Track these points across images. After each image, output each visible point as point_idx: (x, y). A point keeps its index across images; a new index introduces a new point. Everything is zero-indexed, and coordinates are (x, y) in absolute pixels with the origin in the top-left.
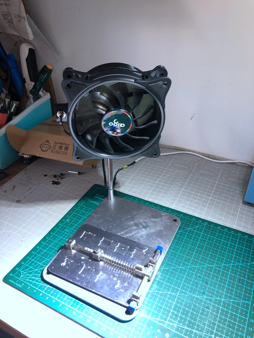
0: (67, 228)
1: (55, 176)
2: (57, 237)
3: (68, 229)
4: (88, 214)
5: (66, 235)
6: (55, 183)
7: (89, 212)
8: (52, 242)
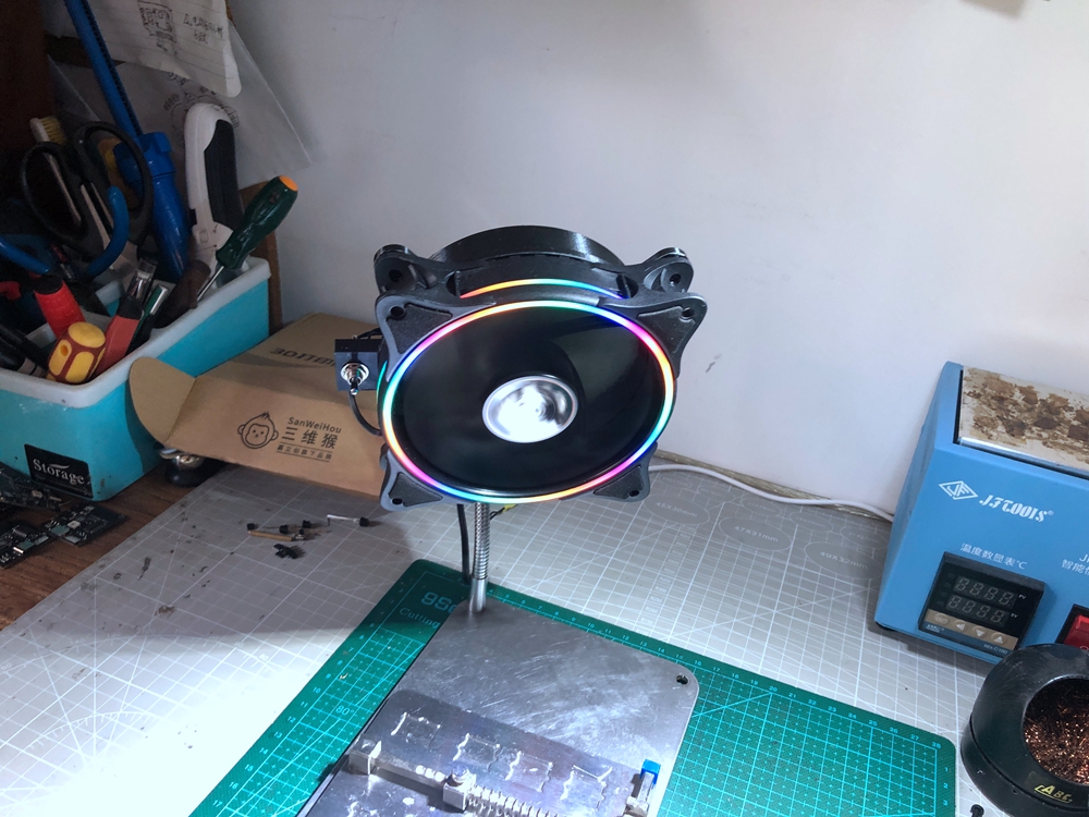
0: (342, 703)
1: (284, 530)
2: (310, 732)
3: (346, 706)
4: (404, 657)
5: (341, 724)
6: (284, 552)
7: (409, 651)
8: (297, 748)
